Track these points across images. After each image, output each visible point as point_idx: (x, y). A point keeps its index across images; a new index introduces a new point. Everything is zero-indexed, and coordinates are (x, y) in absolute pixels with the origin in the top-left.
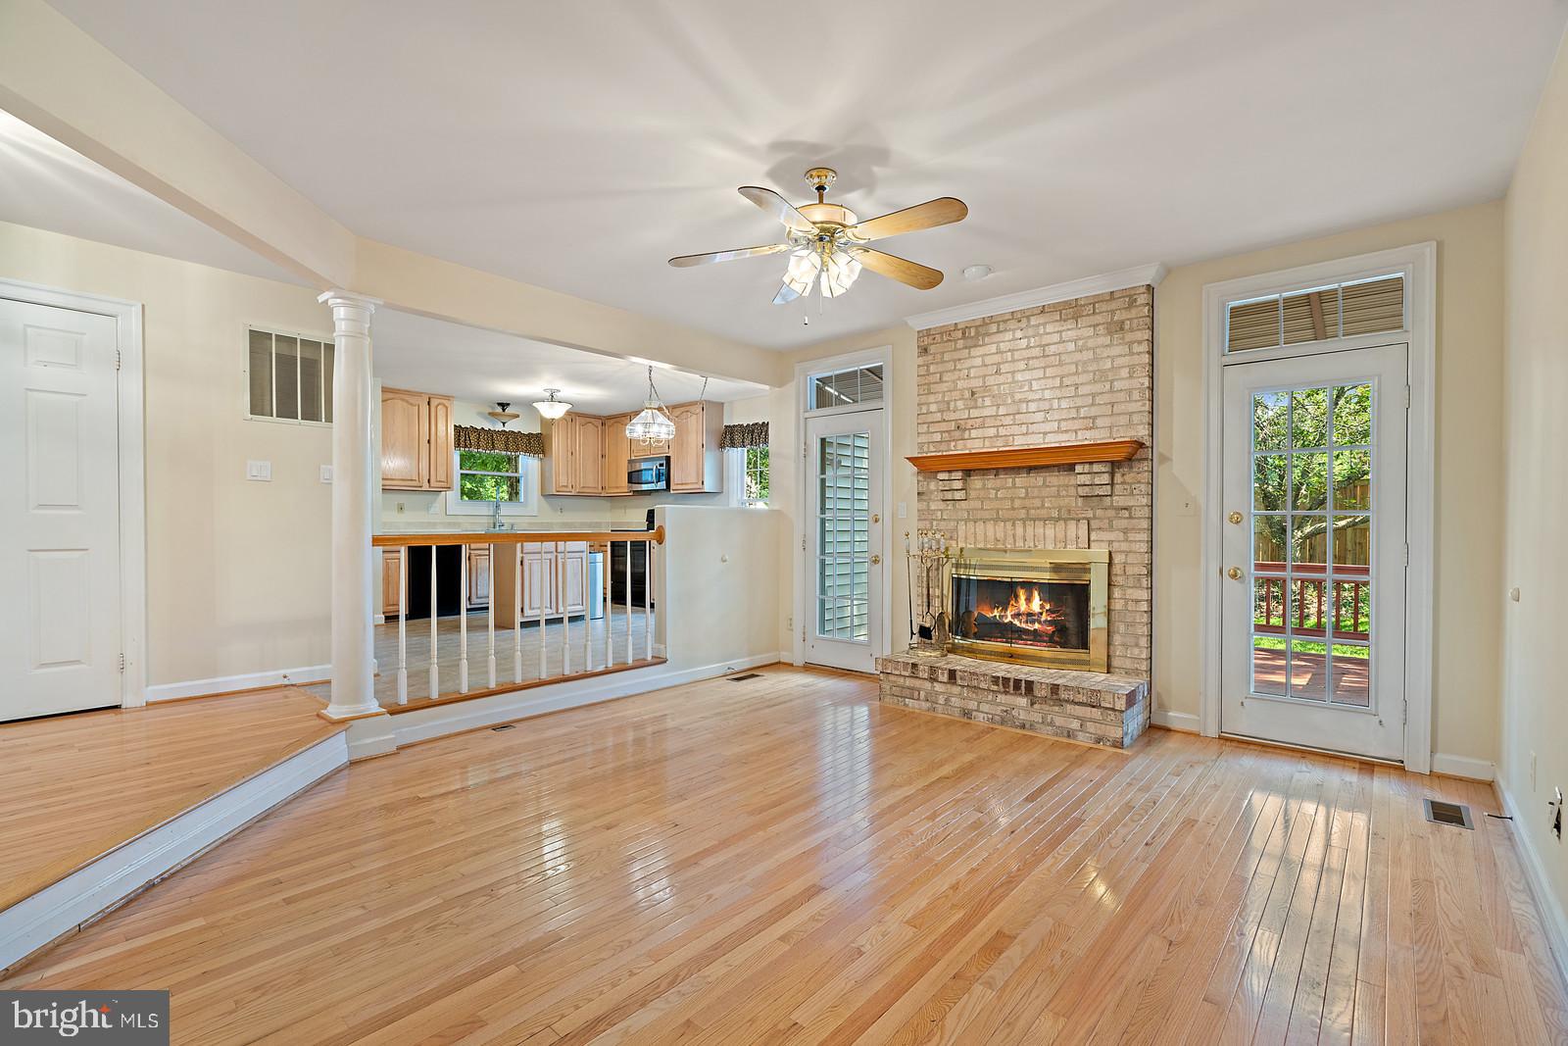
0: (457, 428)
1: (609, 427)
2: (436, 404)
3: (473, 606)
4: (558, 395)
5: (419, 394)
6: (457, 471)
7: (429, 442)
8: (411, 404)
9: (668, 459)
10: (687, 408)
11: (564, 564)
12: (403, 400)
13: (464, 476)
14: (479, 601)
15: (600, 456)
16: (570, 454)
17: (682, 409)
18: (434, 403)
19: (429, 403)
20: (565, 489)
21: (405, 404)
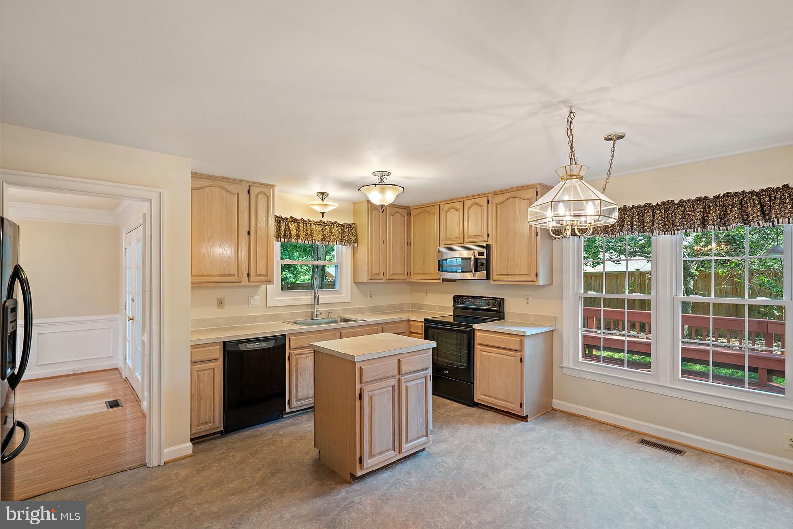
0: (279, 220)
1: (415, 216)
2: (256, 193)
3: (293, 410)
4: (388, 180)
5: (240, 182)
6: (277, 263)
7: (249, 233)
8: (231, 193)
9: (488, 247)
10: (514, 194)
11: (407, 388)
12: (220, 187)
13: (284, 268)
14: (299, 403)
15: (406, 244)
16: (381, 243)
17: (509, 195)
18: (254, 191)
19: (249, 192)
20: (378, 277)
21: (223, 192)
